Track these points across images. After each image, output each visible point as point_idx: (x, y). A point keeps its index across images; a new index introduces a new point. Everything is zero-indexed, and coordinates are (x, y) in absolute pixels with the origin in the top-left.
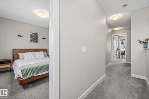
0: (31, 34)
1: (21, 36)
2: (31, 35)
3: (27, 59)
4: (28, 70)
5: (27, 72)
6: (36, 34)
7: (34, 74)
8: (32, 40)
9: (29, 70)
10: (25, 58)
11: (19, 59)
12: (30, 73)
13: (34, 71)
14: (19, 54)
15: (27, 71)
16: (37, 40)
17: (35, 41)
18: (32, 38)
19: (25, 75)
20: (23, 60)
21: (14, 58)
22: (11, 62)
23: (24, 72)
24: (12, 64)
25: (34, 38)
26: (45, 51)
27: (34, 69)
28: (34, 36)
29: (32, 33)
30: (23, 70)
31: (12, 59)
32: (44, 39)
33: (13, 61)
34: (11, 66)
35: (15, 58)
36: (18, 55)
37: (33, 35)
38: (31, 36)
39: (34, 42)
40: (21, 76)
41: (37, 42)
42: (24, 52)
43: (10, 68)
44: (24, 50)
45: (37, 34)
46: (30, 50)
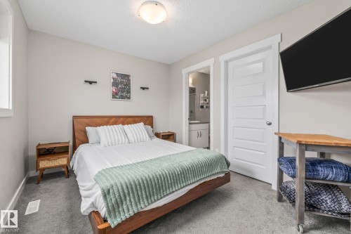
0: (115, 76)
1: (91, 83)
2: (114, 79)
3: (107, 145)
4: (123, 191)
5: (120, 198)
6: (126, 77)
7: (142, 206)
8: (116, 94)
9: (126, 191)
10: (103, 141)
11: (87, 142)
12: (130, 200)
13: (142, 196)
14: (88, 129)
15: (120, 195)
16: (129, 92)
17: (124, 94)
18: (117, 87)
19: (114, 210)
20: (97, 146)
21: (77, 141)
22: (70, 150)
23: (112, 196)
24: (72, 157)
25: (122, 88)
26: (148, 122)
27: (140, 187)
28: (121, 83)
29: (117, 74)
30: (109, 191)
31: (71, 144)
32: (145, 91)
33: (75, 148)
34: (69, 162)
35: (79, 139)
36: (85, 132)
37: (119, 79)
38: (115, 84)
39: (122, 97)
40: (103, 212)
41: (129, 98)
42: (100, 126)
43: (67, 166)
44: (98, 120)
45: (128, 76)
46: (113, 120)
